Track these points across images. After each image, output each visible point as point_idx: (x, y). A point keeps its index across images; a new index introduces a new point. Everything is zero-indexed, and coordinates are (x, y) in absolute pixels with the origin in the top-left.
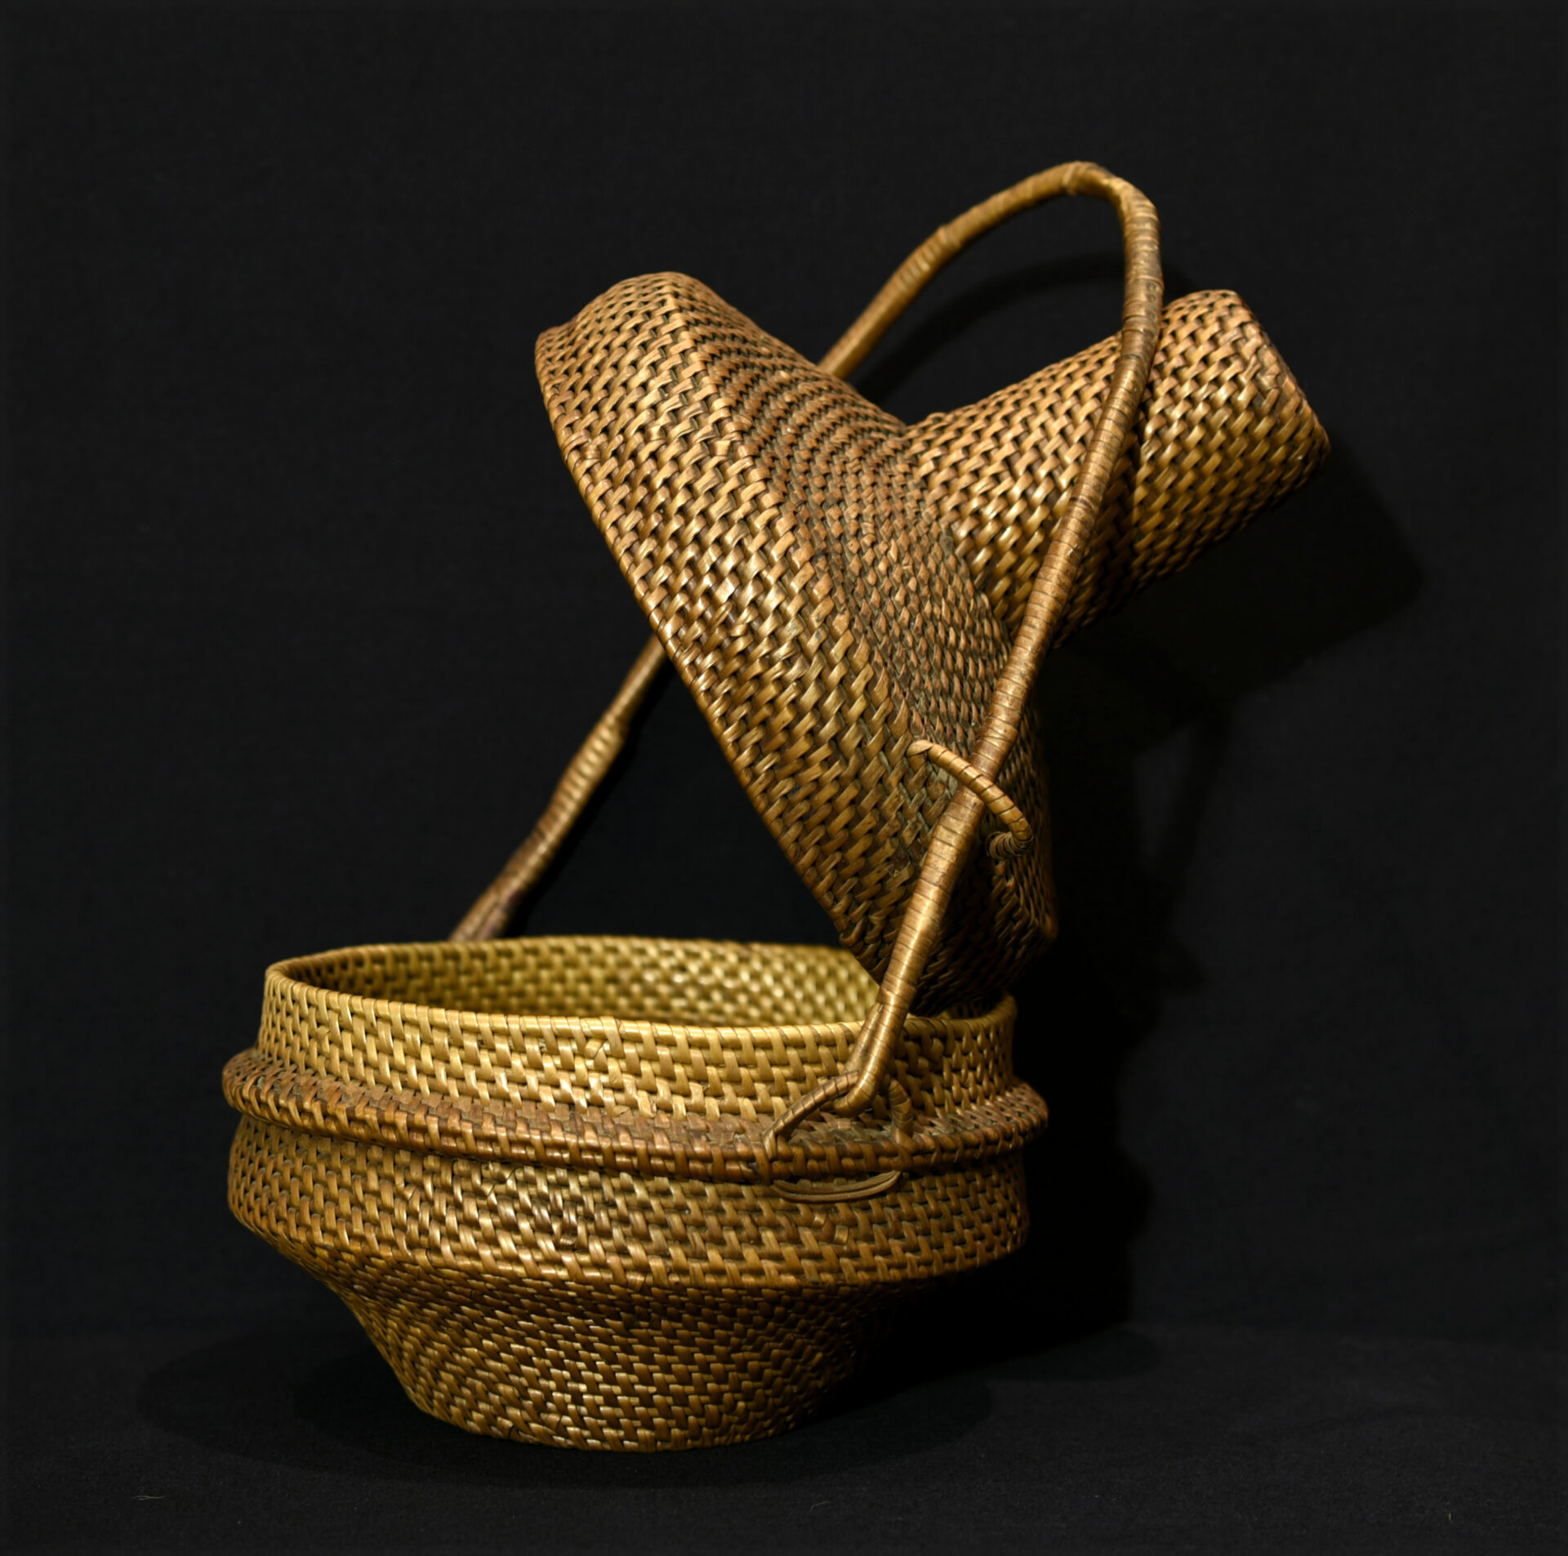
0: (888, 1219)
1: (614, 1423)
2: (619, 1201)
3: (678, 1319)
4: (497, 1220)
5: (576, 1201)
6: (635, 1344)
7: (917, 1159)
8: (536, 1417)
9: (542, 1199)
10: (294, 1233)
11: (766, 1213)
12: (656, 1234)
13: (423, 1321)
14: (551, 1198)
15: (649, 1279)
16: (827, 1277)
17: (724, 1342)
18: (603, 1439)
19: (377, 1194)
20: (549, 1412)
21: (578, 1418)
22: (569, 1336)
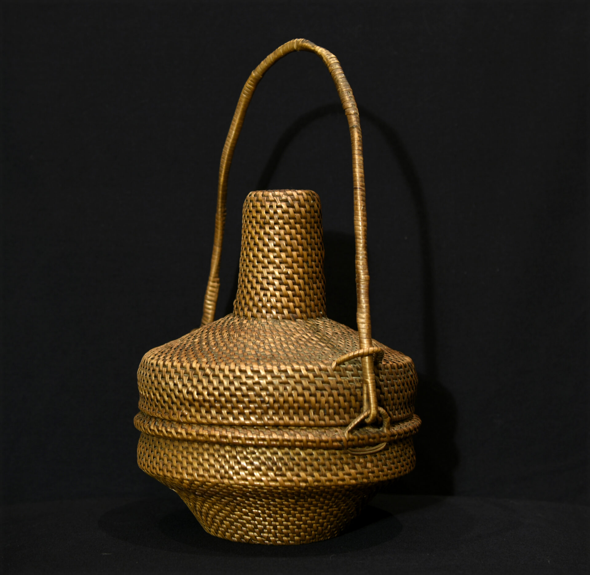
0: (382, 459)
1: (287, 535)
2: (296, 458)
3: (314, 498)
4: (253, 467)
5: (281, 459)
6: (298, 507)
7: (392, 438)
8: (260, 535)
9: (269, 459)
10: (175, 475)
11: (345, 459)
12: (309, 468)
13: (220, 504)
14: (272, 458)
15: (308, 484)
16: (365, 480)
17: (327, 505)
18: (282, 541)
19: (208, 460)
20: (264, 533)
21: (275, 534)
22: (275, 506)
